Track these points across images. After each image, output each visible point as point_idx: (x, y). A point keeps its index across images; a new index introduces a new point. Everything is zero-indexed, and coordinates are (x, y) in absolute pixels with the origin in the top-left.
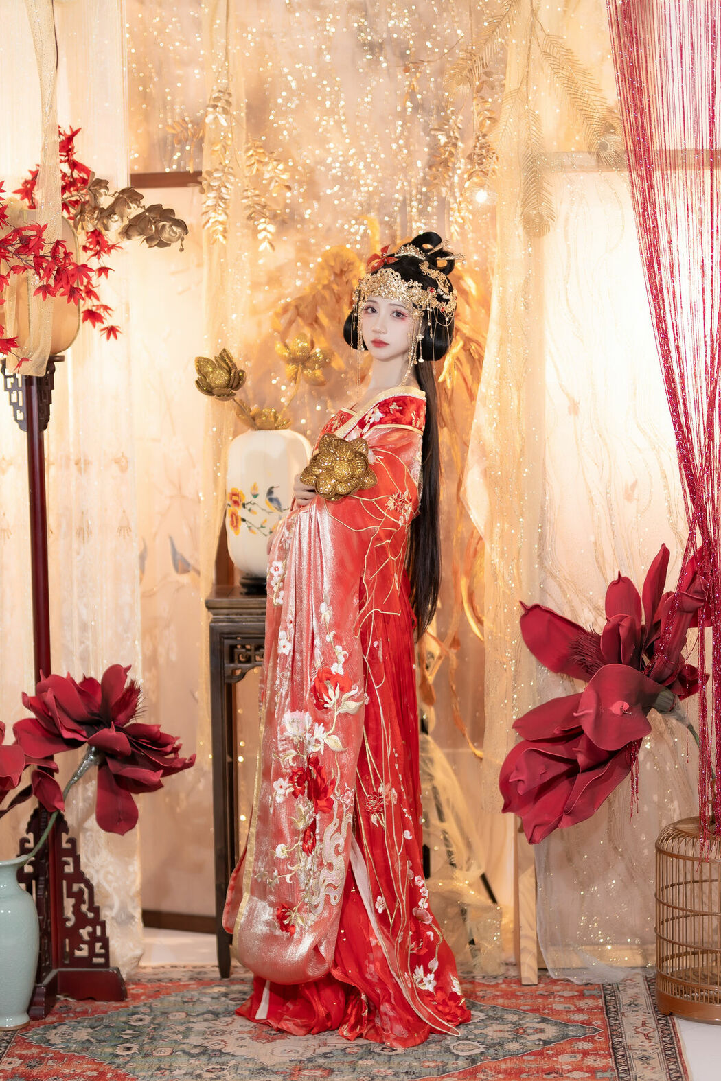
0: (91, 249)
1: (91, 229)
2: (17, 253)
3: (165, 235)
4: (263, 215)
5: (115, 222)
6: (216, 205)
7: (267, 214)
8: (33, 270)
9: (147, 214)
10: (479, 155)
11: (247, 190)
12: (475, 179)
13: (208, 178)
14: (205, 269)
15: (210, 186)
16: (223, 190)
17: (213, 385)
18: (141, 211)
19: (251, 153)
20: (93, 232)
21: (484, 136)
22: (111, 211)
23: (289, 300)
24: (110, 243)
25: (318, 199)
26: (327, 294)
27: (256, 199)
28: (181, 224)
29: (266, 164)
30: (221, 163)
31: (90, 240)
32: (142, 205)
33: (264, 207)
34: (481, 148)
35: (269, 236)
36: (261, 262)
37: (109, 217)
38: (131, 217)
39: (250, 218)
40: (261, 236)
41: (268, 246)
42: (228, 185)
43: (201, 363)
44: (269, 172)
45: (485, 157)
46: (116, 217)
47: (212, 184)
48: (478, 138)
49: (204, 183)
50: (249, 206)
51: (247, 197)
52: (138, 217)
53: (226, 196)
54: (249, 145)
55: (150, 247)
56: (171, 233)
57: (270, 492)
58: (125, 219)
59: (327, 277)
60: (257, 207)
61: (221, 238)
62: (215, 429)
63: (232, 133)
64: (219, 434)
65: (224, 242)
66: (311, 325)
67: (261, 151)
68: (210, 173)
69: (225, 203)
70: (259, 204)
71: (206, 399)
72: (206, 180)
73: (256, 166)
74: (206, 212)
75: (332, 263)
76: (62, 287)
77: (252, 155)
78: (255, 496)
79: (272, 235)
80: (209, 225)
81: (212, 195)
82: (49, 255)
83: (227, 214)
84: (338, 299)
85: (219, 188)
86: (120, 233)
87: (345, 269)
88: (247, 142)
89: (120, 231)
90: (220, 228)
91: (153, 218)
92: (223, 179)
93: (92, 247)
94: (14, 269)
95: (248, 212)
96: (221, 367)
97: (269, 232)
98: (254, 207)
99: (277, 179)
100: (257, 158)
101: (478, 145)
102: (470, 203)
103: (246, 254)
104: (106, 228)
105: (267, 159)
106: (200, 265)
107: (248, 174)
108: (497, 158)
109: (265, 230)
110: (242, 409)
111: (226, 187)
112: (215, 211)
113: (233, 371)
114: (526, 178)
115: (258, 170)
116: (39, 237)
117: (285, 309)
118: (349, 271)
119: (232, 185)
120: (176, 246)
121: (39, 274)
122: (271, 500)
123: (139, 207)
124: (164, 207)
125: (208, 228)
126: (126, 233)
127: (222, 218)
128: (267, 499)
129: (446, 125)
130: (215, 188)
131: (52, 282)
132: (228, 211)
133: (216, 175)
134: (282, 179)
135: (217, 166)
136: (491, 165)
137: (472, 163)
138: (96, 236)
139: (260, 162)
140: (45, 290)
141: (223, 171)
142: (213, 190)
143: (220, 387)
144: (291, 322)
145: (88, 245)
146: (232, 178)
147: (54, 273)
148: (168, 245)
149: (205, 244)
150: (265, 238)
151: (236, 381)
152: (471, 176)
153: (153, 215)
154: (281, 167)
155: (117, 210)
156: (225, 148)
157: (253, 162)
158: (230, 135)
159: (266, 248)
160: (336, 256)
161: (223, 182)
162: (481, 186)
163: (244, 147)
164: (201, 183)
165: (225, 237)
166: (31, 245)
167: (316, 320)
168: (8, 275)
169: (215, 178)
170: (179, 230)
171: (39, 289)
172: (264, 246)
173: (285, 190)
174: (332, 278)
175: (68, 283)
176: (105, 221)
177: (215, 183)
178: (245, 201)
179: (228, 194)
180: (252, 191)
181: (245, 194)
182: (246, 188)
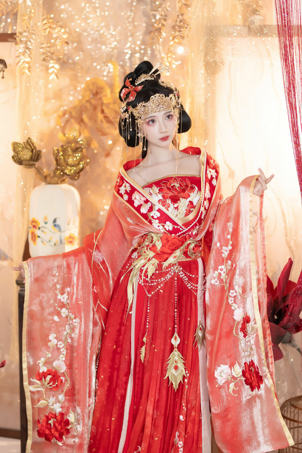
4: (52, 59)
6: (24, 52)
7: (55, 58)
10: (179, 26)
11: (42, 44)
12: (176, 40)
13: (19, 36)
14: (18, 90)
15: (21, 41)
16: (29, 43)
17: (22, 159)
19: (45, 22)
21: (182, 15)
23: (66, 108)
25: (83, 51)
26: (88, 105)
27: (48, 49)
28: (0, 62)
29: (55, 28)
30: (27, 27)
33: (53, 54)
34: (180, 22)
35: (56, 71)
36: (50, 86)
39: (44, 60)
40: (50, 71)
41: (55, 77)
42: (32, 40)
43: (15, 146)
44: (56, 33)
45: (182, 27)
47: (22, 39)
48: (178, 16)
49: (17, 39)
50: (44, 53)
51: (43, 48)
53: (30, 47)
54: (44, 17)
57: (55, 221)
59: (88, 95)
60: (49, 54)
61: (27, 71)
62: (22, 183)
63: (34, 10)
64: (25, 186)
65: (29, 74)
66: (79, 123)
67: (51, 21)
68: (21, 33)
69: (30, 51)
70: (50, 52)
71: (17, 166)
72: (19, 37)
73: (48, 30)
74: (19, 56)
75: (91, 88)
77: (46, 23)
78: (46, 223)
79: (58, 70)
80: (20, 64)
81: (22, 46)
83: (30, 57)
84: (95, 108)
85: (26, 42)
87: (99, 91)
88: (43, 15)
90: (27, 65)
92: (29, 37)
95: (43, 57)
96: (27, 148)
97: (55, 68)
98: (46, 54)
99: (60, 38)
100: (49, 25)
101: (178, 20)
102: (174, 54)
103: (42, 81)
105: (54, 26)
106: (15, 87)
107: (43, 34)
108: (190, 28)
109: (53, 67)
110: (39, 171)
111: (30, 41)
112: (24, 55)
113: (34, 151)
114: (207, 40)
115: (49, 32)
117: (64, 114)
118: (101, 92)
119: (34, 40)
122: (55, 226)
125: (20, 66)
127: (28, 60)
128: (53, 225)
129: (160, 8)
130: (24, 42)
132: (31, 56)
133: (25, 34)
134: (63, 38)
135: (25, 29)
136: (185, 32)
137: (175, 31)
139: (50, 27)
141: (29, 32)
142: (23, 43)
143: (26, 160)
144: (67, 121)
146: (34, 37)
149: (18, 75)
150: (53, 72)
151: (36, 156)
152: (174, 38)
154: (63, 30)
156: (30, 18)
157: (46, 27)
158: (33, 11)
159: (54, 78)
160: (94, 84)
161: (28, 38)
162: (180, 44)
163: (41, 18)
164: (15, 39)
165: (29, 71)
167: (82, 120)
169: (24, 36)
172: (53, 76)
173: (65, 44)
174: (91, 96)
177: (24, 39)
178: (41, 50)
179: (32, 46)
180: (46, 44)
181: (42, 46)
182: (42, 43)
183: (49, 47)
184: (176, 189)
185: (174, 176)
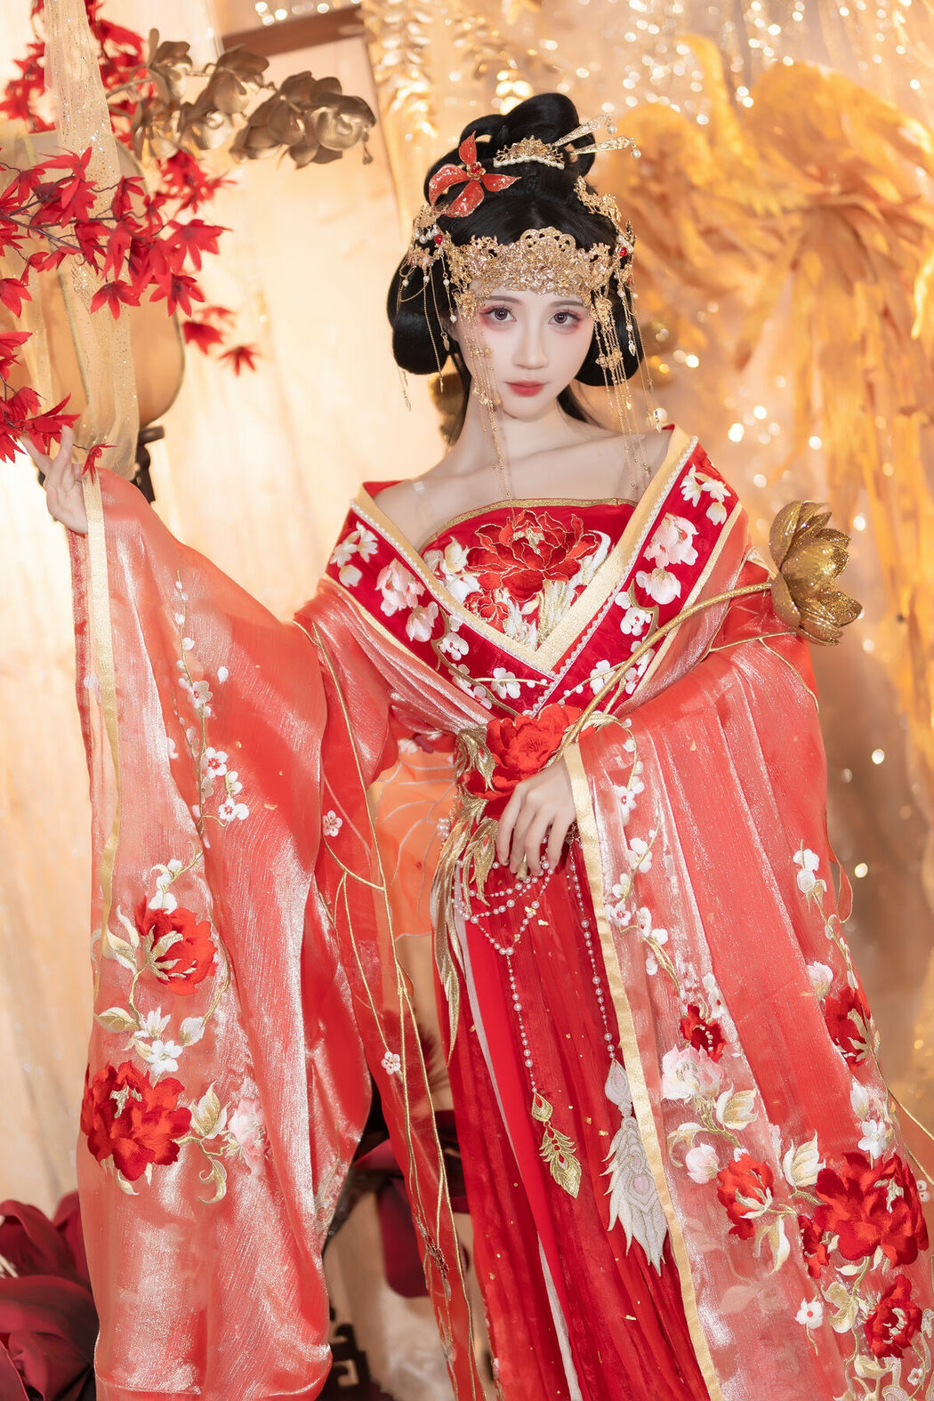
0: (174, 197)
1: (168, 151)
2: (37, 224)
3: (329, 137)
4: (503, 66)
5: (218, 127)
6: (403, 63)
8: (79, 258)
9: (283, 98)
11: (459, 21)
15: (385, 26)
16: (413, 29)
18: (267, 95)
20: (172, 160)
22: (207, 104)
24: (211, 177)
27: (481, 34)
28: (355, 105)
31: (169, 177)
32: (267, 81)
37: (202, 121)
38: (249, 111)
39: (478, 75)
42: (421, 17)
46: (217, 117)
47: (388, 20)
50: (472, 53)
51: (463, 35)
52: (266, 108)
53: (421, 41)
55: (299, 166)
56: (341, 129)
58: (237, 117)
60: (488, 51)
69: (420, 55)
70: (489, 45)
76: (153, 280)
81: (393, 42)
82: (110, 214)
83: (427, 77)
85: (403, 28)
86: (232, 150)
89: (231, 143)
90: (422, 107)
91: (298, 104)
93: (174, 190)
94: (35, 261)
95: (473, 64)
98: (481, 52)
104: (202, 145)
111: (417, 21)
112: (403, 73)
116: (79, 180)
119: (429, 13)
120: (352, 155)
121: (93, 262)
123: (261, 86)
124: (317, 76)
126: (245, 147)
127: (421, 86)
130: (395, 28)
131: (125, 276)
132: (428, 70)
138: (182, 165)
140: (113, 295)
142: (393, 32)
145: (164, 189)
147: (127, 253)
148: (338, 156)
153: (297, 98)
155: (219, 101)
164: (361, 22)
166: (65, 201)
168: (25, 276)
170: (355, 121)
171: (100, 296)
175: (165, 270)
176: (196, 130)
177: (393, 18)
178: (460, 43)
179: (424, 35)
180: (473, 19)
181: (459, 29)
182: (459, 16)
183: (483, 27)
184: (529, 551)
185: (525, 505)
